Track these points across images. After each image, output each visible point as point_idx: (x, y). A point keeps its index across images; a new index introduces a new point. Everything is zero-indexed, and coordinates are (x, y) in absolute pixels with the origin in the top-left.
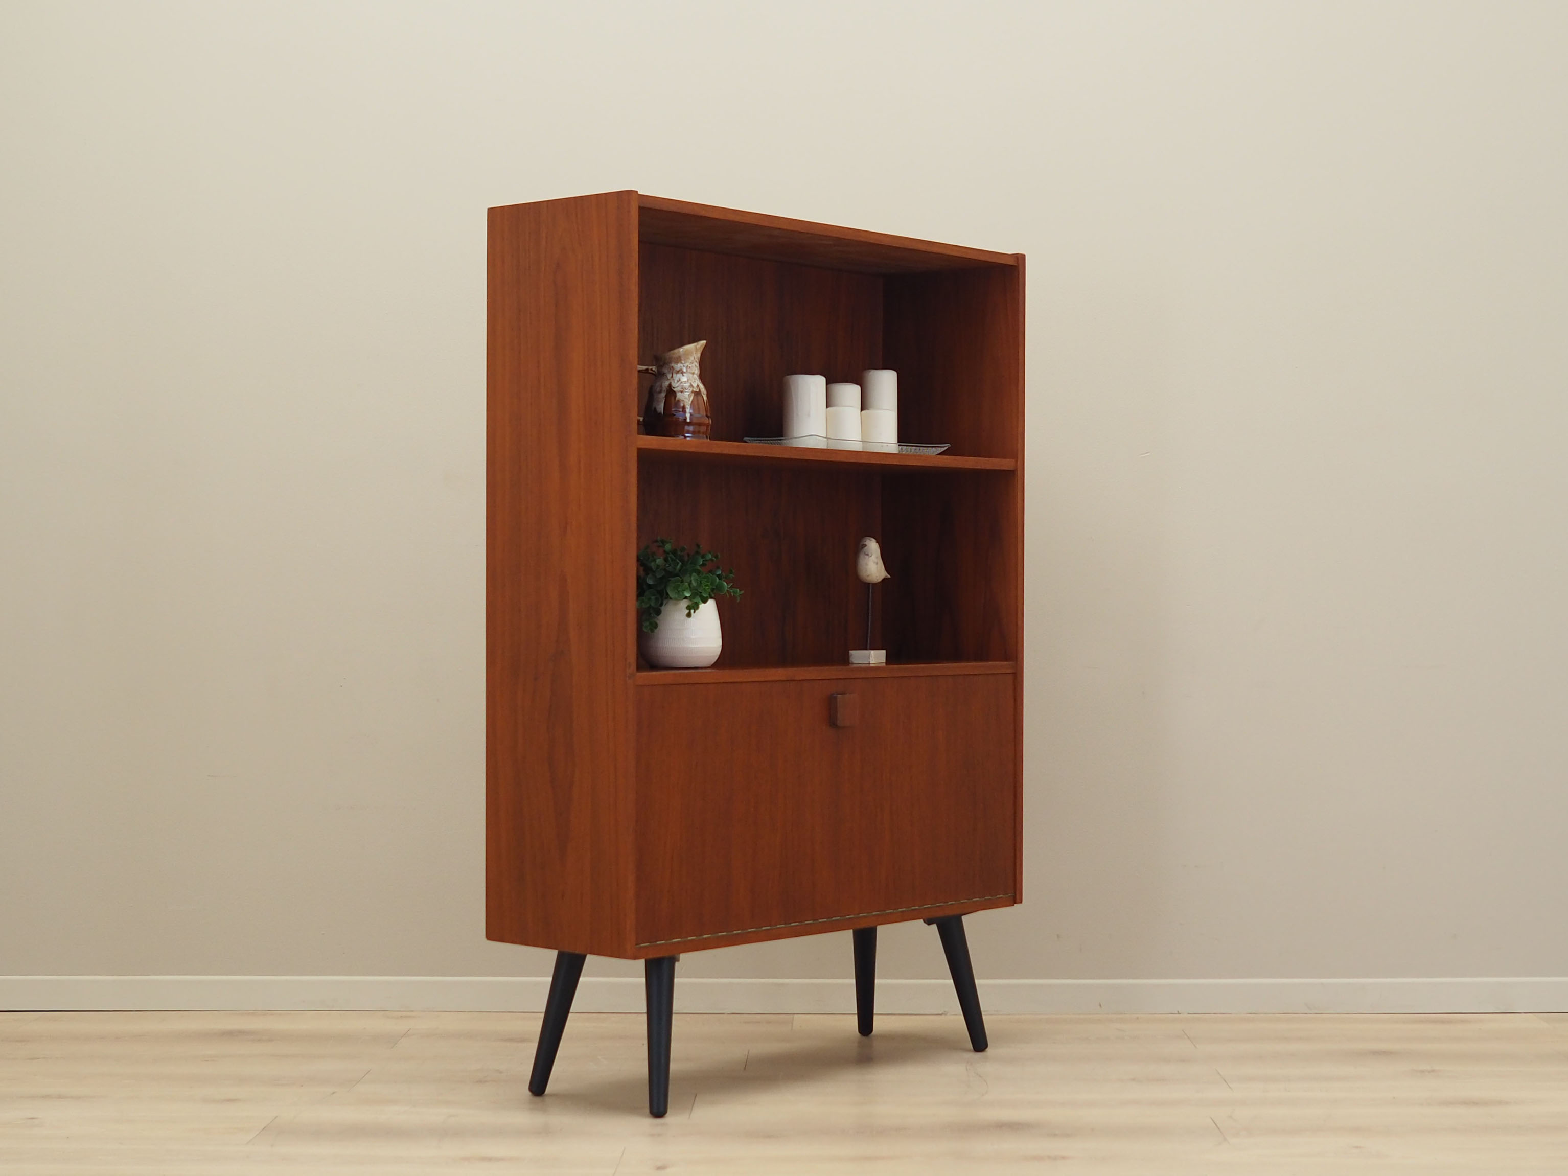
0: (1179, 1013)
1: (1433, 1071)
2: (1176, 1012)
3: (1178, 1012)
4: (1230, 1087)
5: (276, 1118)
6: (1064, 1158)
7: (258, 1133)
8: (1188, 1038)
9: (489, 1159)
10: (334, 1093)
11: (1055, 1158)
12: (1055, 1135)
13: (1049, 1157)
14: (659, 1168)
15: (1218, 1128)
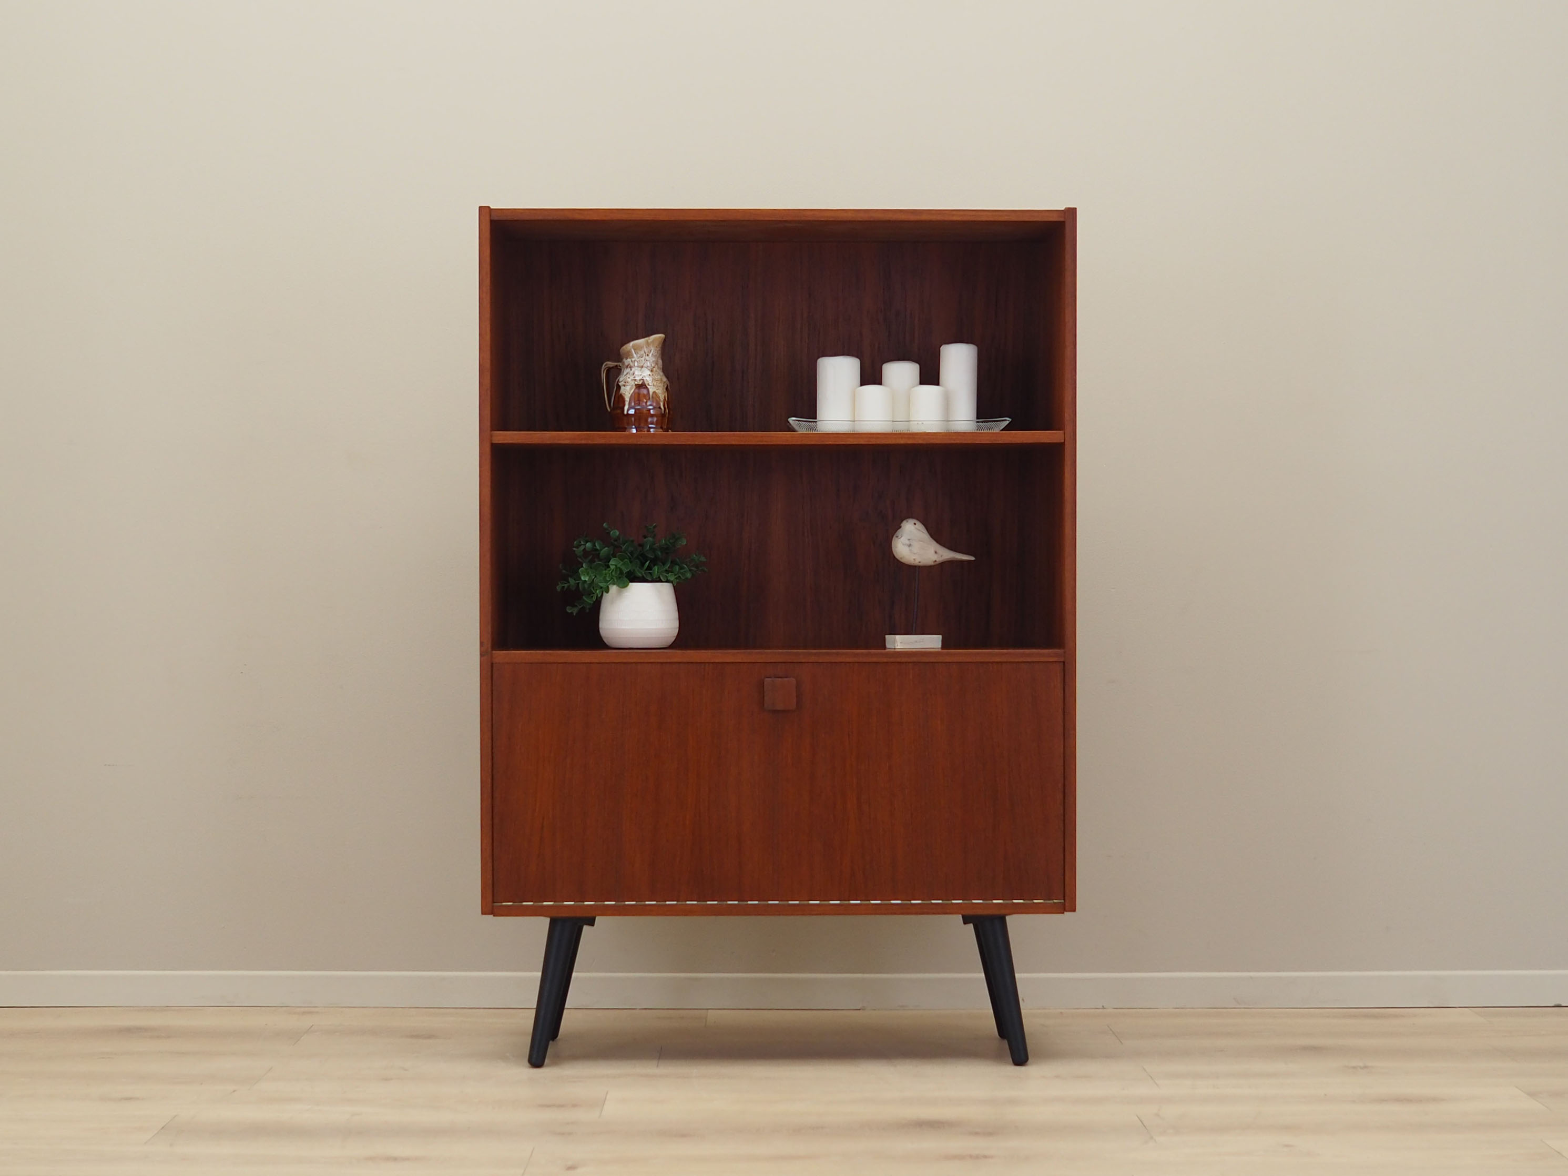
0: (1104, 1008)
1: (1365, 1067)
2: (1101, 1007)
3: (1103, 1006)
4: (1156, 1083)
5: (175, 1116)
6: (985, 1157)
7: (156, 1132)
8: (1113, 1033)
9: (395, 1159)
10: (234, 1091)
11: (977, 1157)
12: (977, 1134)
13: (971, 1156)
14: (571, 1168)
15: (1144, 1125)
